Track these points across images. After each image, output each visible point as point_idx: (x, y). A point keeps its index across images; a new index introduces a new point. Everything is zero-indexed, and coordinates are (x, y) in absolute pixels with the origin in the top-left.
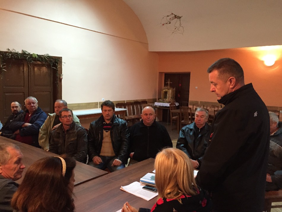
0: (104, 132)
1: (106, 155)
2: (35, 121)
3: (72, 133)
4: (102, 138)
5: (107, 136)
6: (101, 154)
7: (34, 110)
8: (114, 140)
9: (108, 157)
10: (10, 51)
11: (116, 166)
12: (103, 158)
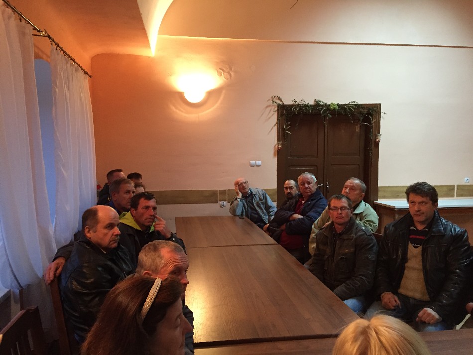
0: (411, 246)
1: (410, 294)
2: (307, 212)
3: (347, 239)
4: (405, 259)
5: (415, 257)
6: (402, 291)
7: (310, 194)
8: (428, 266)
9: (415, 299)
10: (296, 103)
11: (425, 322)
12: (404, 299)
